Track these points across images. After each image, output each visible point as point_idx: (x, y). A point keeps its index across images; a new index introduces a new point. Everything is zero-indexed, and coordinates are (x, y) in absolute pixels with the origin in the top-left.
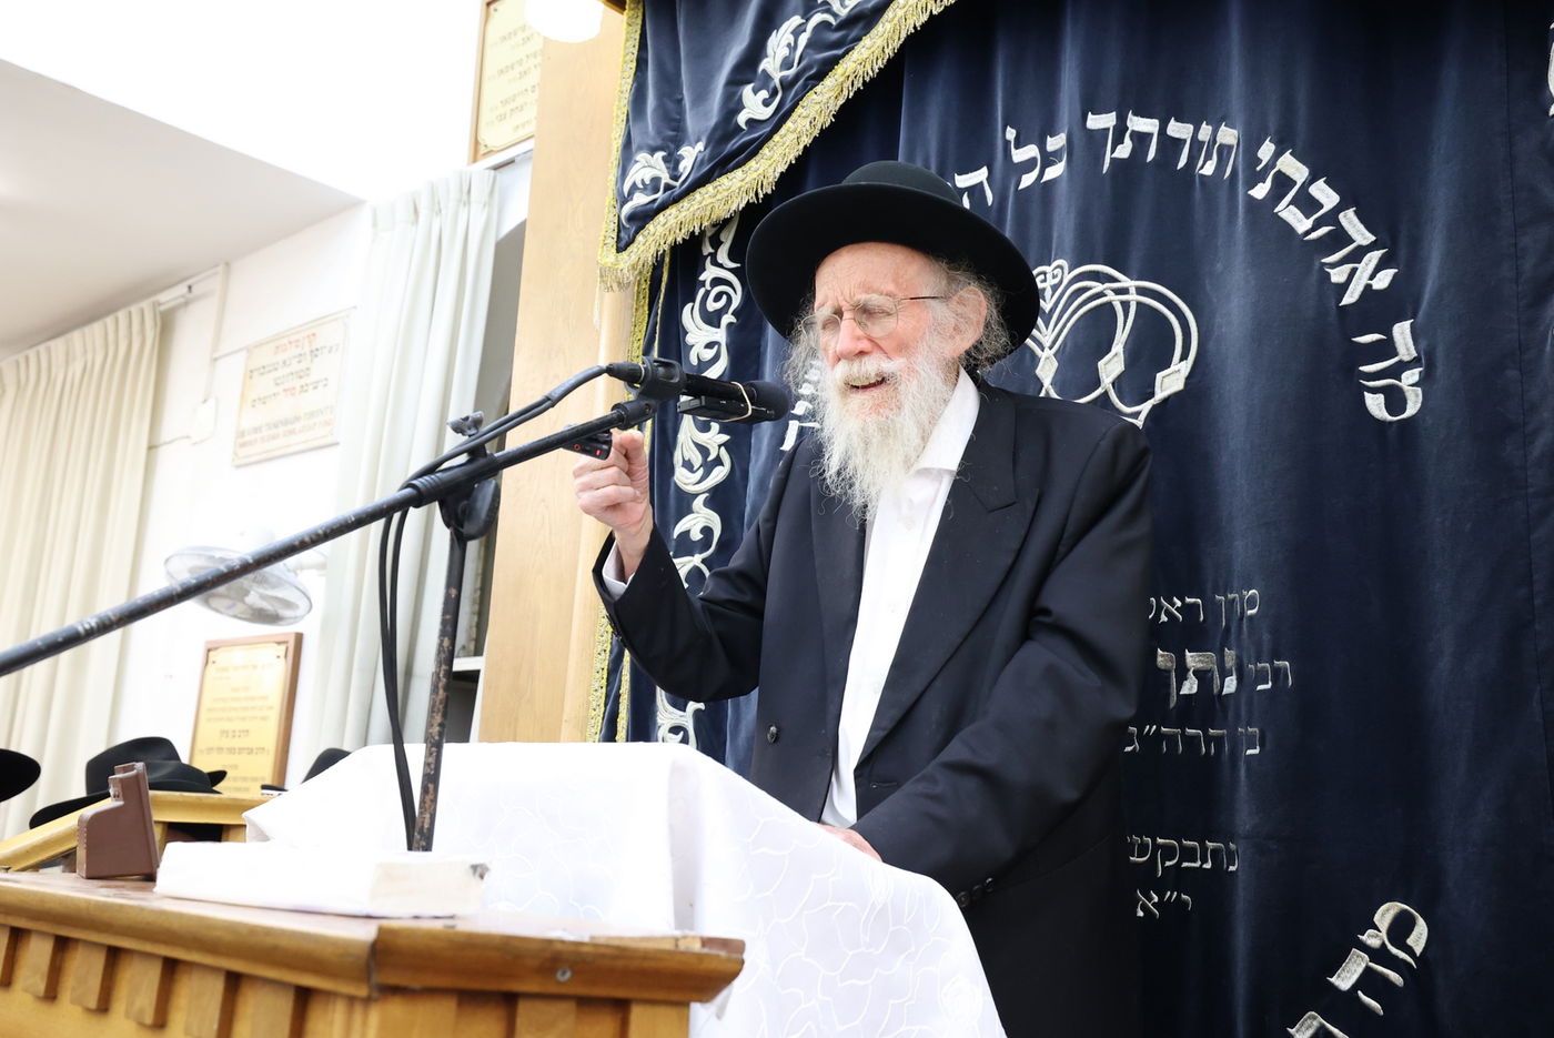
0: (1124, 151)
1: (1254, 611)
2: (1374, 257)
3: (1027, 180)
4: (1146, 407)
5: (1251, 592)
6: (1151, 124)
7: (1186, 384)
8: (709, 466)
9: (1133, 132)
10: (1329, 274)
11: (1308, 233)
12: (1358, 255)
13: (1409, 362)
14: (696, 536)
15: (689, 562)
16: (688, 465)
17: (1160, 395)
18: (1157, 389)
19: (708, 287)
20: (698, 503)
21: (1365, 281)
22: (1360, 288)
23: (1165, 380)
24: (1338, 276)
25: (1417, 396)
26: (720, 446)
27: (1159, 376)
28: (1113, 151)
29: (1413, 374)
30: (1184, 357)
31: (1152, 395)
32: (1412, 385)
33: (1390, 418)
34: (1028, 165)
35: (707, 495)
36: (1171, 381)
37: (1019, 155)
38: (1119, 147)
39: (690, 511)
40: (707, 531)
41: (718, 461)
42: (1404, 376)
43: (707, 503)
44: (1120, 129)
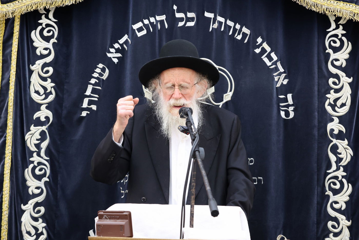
0: (216, 26)
1: (252, 164)
2: (284, 75)
3: (181, 24)
4: (221, 104)
5: (251, 159)
6: (223, 19)
7: (231, 98)
8: (47, 95)
9: (218, 20)
10: (275, 78)
11: (270, 66)
12: (280, 74)
13: (291, 105)
14: (43, 119)
15: (41, 128)
16: (37, 92)
17: (225, 101)
18: (224, 99)
19: (44, 26)
20: (43, 107)
21: (282, 81)
22: (281, 83)
23: (226, 97)
24: (276, 79)
25: (292, 114)
26: (52, 87)
27: (224, 95)
28: (213, 25)
29: (292, 108)
30: (231, 91)
31: (222, 100)
32: (292, 111)
33: (286, 118)
34: (181, 19)
35: (47, 105)
36: (228, 97)
37: (178, 15)
38: (214, 24)
39: (40, 110)
40: (47, 118)
41: (51, 93)
42: (289, 108)
43: (47, 108)
44: (215, 19)
